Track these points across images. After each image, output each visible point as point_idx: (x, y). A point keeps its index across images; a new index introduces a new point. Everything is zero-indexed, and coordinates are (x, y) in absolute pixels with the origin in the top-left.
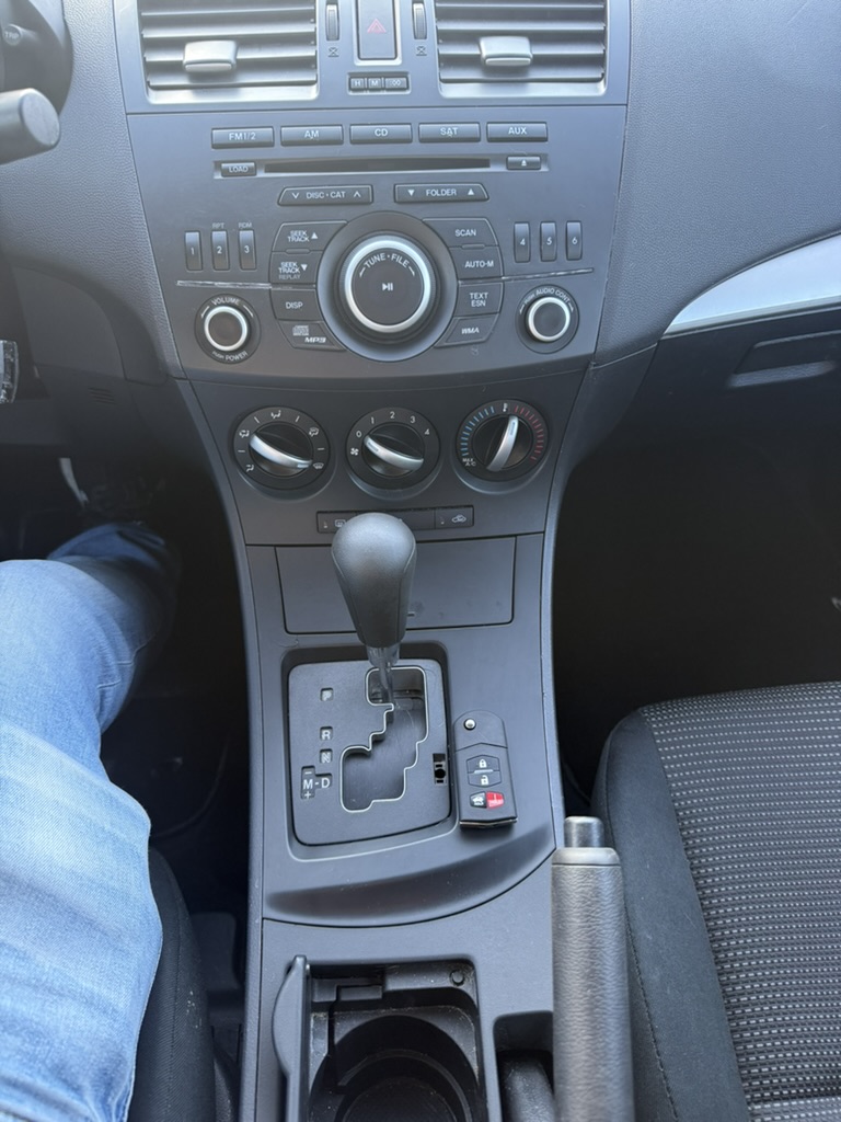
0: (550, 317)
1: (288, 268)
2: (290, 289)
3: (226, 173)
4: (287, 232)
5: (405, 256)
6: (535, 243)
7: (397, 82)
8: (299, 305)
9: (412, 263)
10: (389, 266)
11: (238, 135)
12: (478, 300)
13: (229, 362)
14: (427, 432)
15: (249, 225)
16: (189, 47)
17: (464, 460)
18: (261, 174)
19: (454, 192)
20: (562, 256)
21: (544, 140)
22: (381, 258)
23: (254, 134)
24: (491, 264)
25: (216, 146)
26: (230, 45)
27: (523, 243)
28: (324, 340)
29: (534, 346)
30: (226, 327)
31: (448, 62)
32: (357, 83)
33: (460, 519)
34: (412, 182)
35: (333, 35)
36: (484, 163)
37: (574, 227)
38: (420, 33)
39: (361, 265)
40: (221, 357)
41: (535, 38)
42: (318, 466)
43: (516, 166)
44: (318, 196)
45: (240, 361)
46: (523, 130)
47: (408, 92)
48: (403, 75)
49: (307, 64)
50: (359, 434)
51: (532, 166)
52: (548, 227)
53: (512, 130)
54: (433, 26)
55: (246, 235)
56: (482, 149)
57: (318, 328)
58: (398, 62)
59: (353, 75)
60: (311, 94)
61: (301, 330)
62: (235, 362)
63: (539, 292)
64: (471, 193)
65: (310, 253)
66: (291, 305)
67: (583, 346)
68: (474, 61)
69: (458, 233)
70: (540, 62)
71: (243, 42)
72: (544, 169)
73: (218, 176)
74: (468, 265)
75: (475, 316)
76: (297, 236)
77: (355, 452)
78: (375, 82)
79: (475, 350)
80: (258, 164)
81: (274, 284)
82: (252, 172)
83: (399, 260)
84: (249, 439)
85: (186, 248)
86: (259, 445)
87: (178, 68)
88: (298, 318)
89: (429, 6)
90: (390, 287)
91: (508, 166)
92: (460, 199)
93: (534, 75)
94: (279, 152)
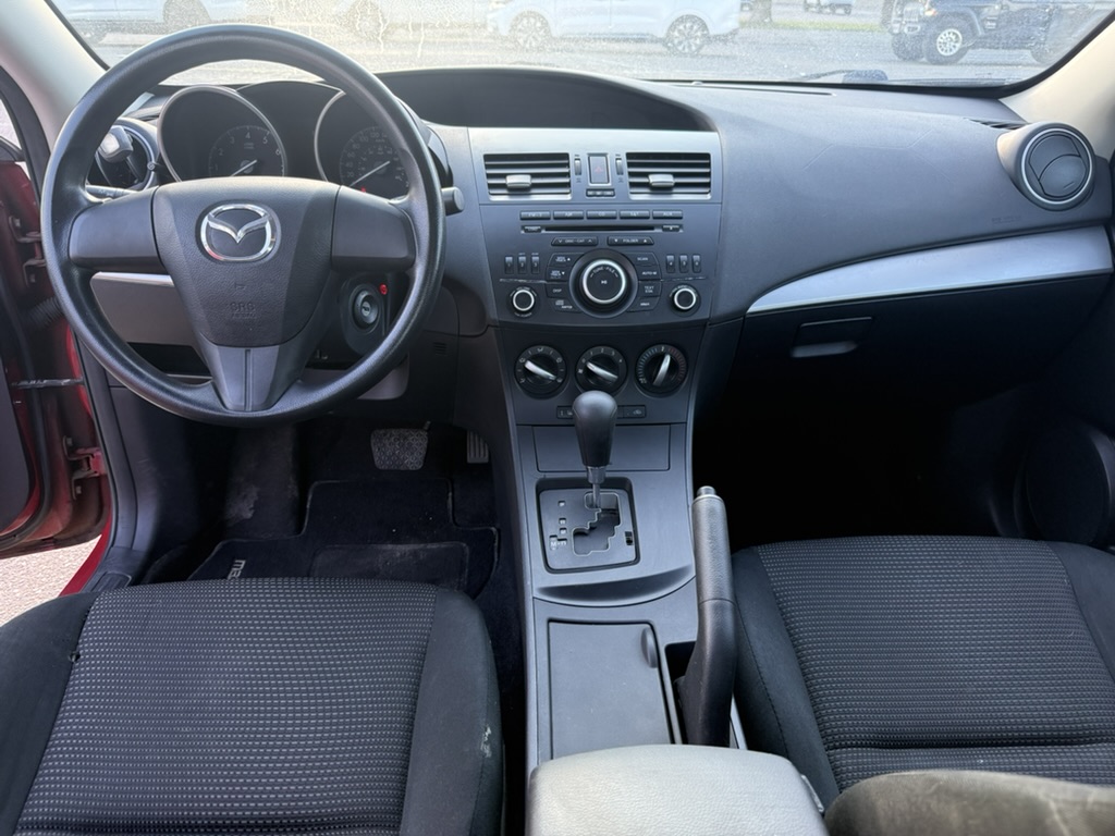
0: (686, 298)
1: (555, 273)
2: (556, 283)
3: (526, 231)
4: (555, 257)
5: (613, 268)
6: (677, 264)
7: (609, 193)
8: (560, 290)
9: (616, 271)
10: (605, 272)
11: (534, 214)
12: (649, 290)
13: (522, 317)
14: (620, 361)
15: (537, 254)
16: (508, 177)
17: (640, 380)
18: (543, 232)
19: (637, 241)
20: (691, 271)
21: (681, 218)
22: (602, 268)
23: (541, 214)
24: (655, 273)
25: (522, 219)
26: (529, 177)
27: (671, 264)
28: (571, 307)
29: (679, 313)
30: (523, 300)
31: (633, 185)
32: (590, 193)
33: (638, 412)
34: (616, 236)
35: (579, 173)
36: (652, 228)
37: (696, 258)
38: (620, 172)
39: (591, 272)
40: (519, 314)
41: (676, 175)
42: (560, 380)
43: (668, 230)
44: (571, 241)
45: (528, 318)
46: (670, 214)
47: (615, 197)
48: (613, 190)
49: (567, 185)
50: (584, 361)
51: (674, 230)
52: (684, 258)
53: (665, 214)
54: (627, 170)
55: (535, 259)
56: (650, 222)
57: (568, 301)
58: (609, 184)
59: (588, 190)
60: (568, 197)
61: (560, 302)
62: (525, 317)
64: (645, 241)
65: (566, 267)
66: (555, 291)
67: (702, 315)
68: (648, 185)
69: (639, 259)
70: (678, 185)
71: (534, 176)
72: (681, 231)
73: (523, 232)
74: (644, 273)
75: (647, 297)
76: (560, 259)
77: (581, 371)
78: (599, 193)
79: (647, 314)
80: (543, 227)
81: (547, 281)
82: (539, 231)
83: (610, 270)
84: (525, 361)
85: (506, 264)
86: (530, 366)
87: (503, 186)
88: (559, 296)
89: (624, 162)
90: (605, 282)
91: (664, 230)
92: (641, 244)
93: (675, 190)
94: (552, 222)
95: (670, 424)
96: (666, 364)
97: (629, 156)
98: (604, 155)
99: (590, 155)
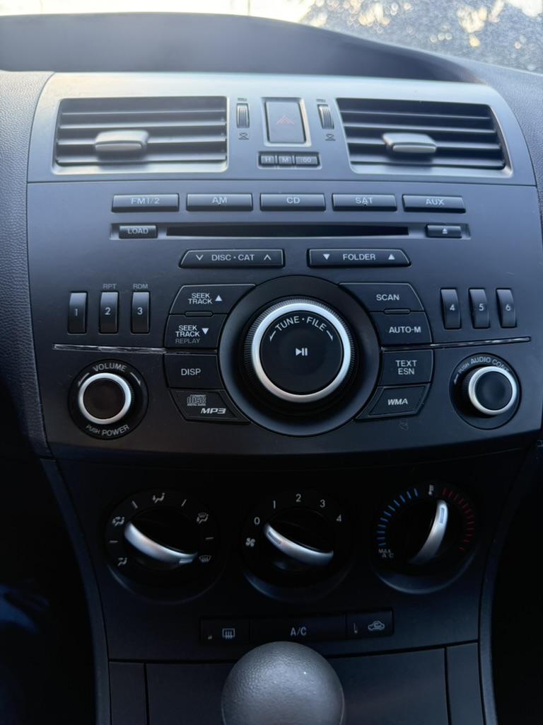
0: (494, 387)
1: (186, 331)
2: (188, 354)
3: (124, 235)
4: (188, 293)
5: (322, 319)
6: (465, 308)
7: (308, 160)
8: (197, 371)
9: (330, 327)
10: (303, 326)
11: (141, 200)
12: (406, 368)
13: (105, 438)
14: (339, 519)
15: (145, 286)
16: (100, 136)
17: (381, 551)
18: (163, 236)
19: (373, 257)
20: (496, 323)
21: (462, 211)
22: (295, 320)
23: (157, 199)
24: (418, 330)
25: (115, 210)
26: (144, 134)
27: (453, 308)
28: (224, 411)
29: (475, 422)
30: (105, 396)
31: (354, 149)
32: (268, 159)
33: (377, 626)
34: (326, 246)
35: (243, 122)
36: (402, 230)
37: (505, 294)
38: (327, 123)
39: (271, 328)
40: (97, 431)
42: (205, 560)
43: (438, 234)
44: (225, 258)
45: (120, 436)
46: (440, 201)
47: (319, 168)
48: (315, 154)
49: (221, 148)
50: (257, 521)
51: (454, 235)
52: (478, 294)
53: (430, 201)
55: (141, 297)
56: (399, 217)
57: (217, 397)
58: (308, 144)
59: (262, 153)
60: (223, 168)
61: (196, 400)
62: (114, 437)
63: (474, 361)
64: (391, 258)
65: (213, 317)
66: (186, 372)
68: (384, 150)
69: (380, 298)
72: (464, 237)
73: (115, 237)
74: (392, 330)
75: (402, 386)
76: (199, 299)
77: (251, 542)
78: (285, 159)
79: (405, 424)
80: (160, 227)
81: (168, 349)
82: (152, 235)
83: (315, 323)
84: (123, 528)
85: (69, 309)
86: (137, 536)
87: (91, 150)
88: (194, 386)
89: (336, 114)
90: (305, 352)
91: (428, 233)
92: (382, 264)
93: (437, 161)
94: (184, 216)
95: (445, 646)
96: (439, 525)
97: (345, 103)
98: (296, 100)
99: (267, 99)
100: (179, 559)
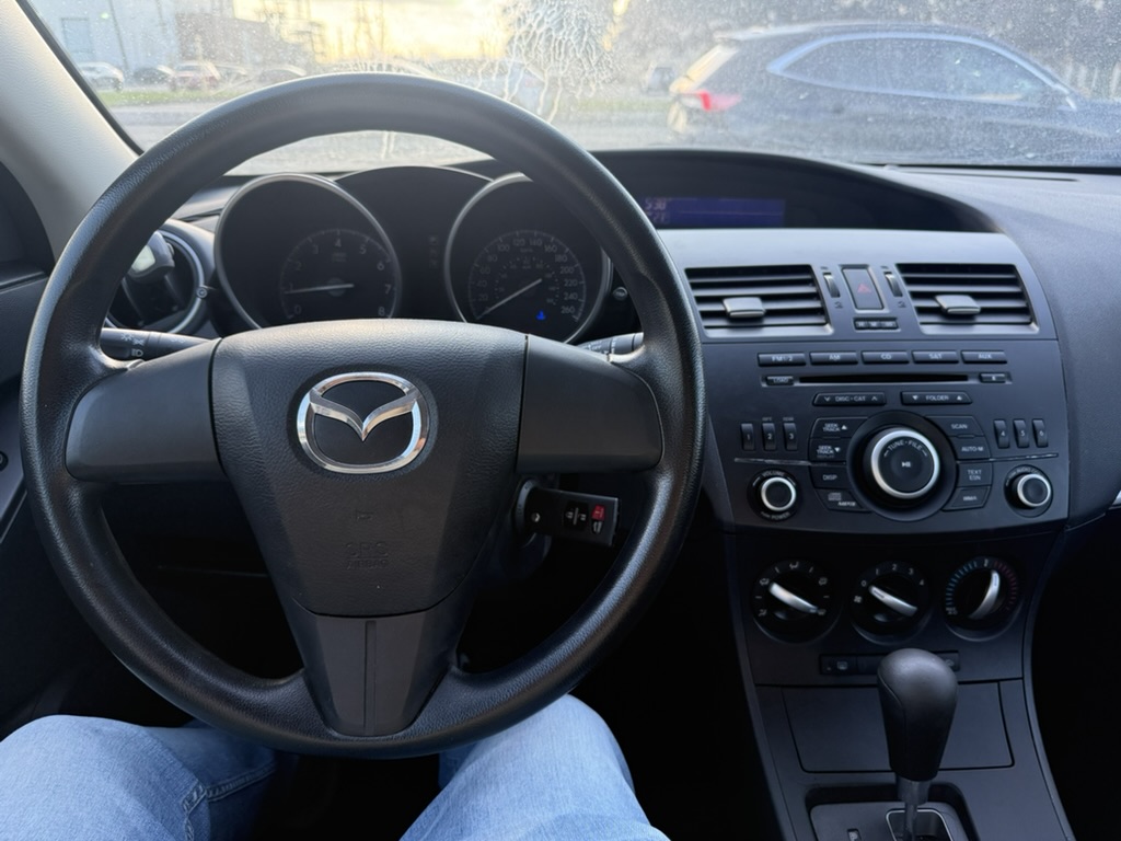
0: (1035, 489)
1: (824, 450)
2: (825, 465)
3: (769, 382)
4: (822, 424)
5: (919, 443)
6: (1012, 434)
7: (889, 324)
8: (834, 477)
9: (924, 447)
10: (906, 449)
11: (780, 358)
12: (974, 475)
13: (774, 521)
14: (922, 583)
15: (791, 419)
16: (726, 302)
17: (948, 609)
18: (797, 384)
19: (947, 398)
20: (1033, 443)
21: (1005, 362)
22: (901, 443)
23: (791, 357)
24: (981, 449)
25: (762, 365)
26: (757, 300)
27: (1003, 434)
28: (854, 504)
29: (1020, 511)
30: (779, 493)
31: (921, 311)
32: (861, 324)
34: (915, 391)
35: (836, 294)
36: (964, 378)
37: (1038, 423)
38: (897, 293)
39: (885, 448)
40: (768, 516)
41: (976, 296)
42: (821, 613)
43: (989, 380)
44: (845, 399)
45: (783, 520)
46: (988, 356)
47: (899, 330)
48: (893, 319)
49: (821, 312)
50: (864, 583)
51: (1000, 381)
52: (1019, 423)
53: (982, 356)
54: (906, 289)
55: (790, 426)
56: (960, 368)
57: (848, 496)
58: (886, 311)
59: (856, 319)
60: (829, 330)
61: (835, 496)
62: (779, 521)
63: (1019, 471)
64: (959, 398)
65: (841, 440)
66: (827, 477)
67: (1060, 512)
68: (939, 311)
69: (954, 427)
70: (983, 311)
71: (765, 298)
72: (1008, 382)
73: (764, 385)
74: (964, 449)
75: (973, 488)
76: (830, 427)
77: (859, 599)
78: (874, 324)
79: (975, 513)
80: (795, 377)
81: (812, 462)
82: (791, 382)
83: (914, 445)
84: (767, 588)
85: (742, 434)
86: (778, 591)
87: (723, 315)
88: (833, 487)
89: (896, 276)
90: (908, 464)
91: (981, 379)
92: (952, 403)
93: (980, 319)
94: (810, 370)
95: (998, 681)
96: (994, 587)
97: (903, 268)
98: (864, 267)
99: (845, 267)
100: (809, 608)
